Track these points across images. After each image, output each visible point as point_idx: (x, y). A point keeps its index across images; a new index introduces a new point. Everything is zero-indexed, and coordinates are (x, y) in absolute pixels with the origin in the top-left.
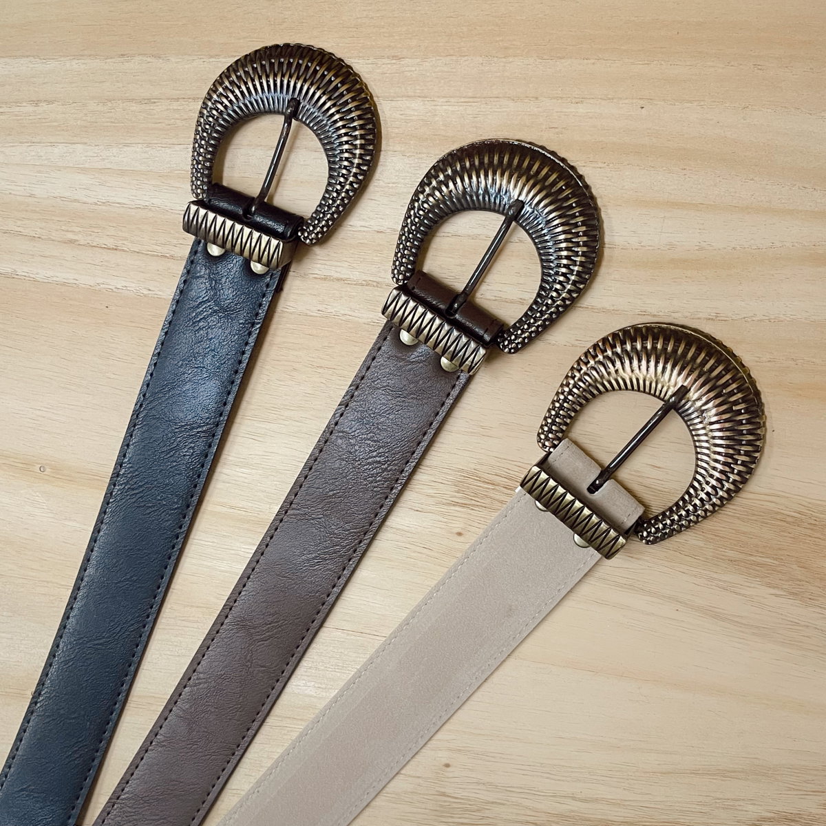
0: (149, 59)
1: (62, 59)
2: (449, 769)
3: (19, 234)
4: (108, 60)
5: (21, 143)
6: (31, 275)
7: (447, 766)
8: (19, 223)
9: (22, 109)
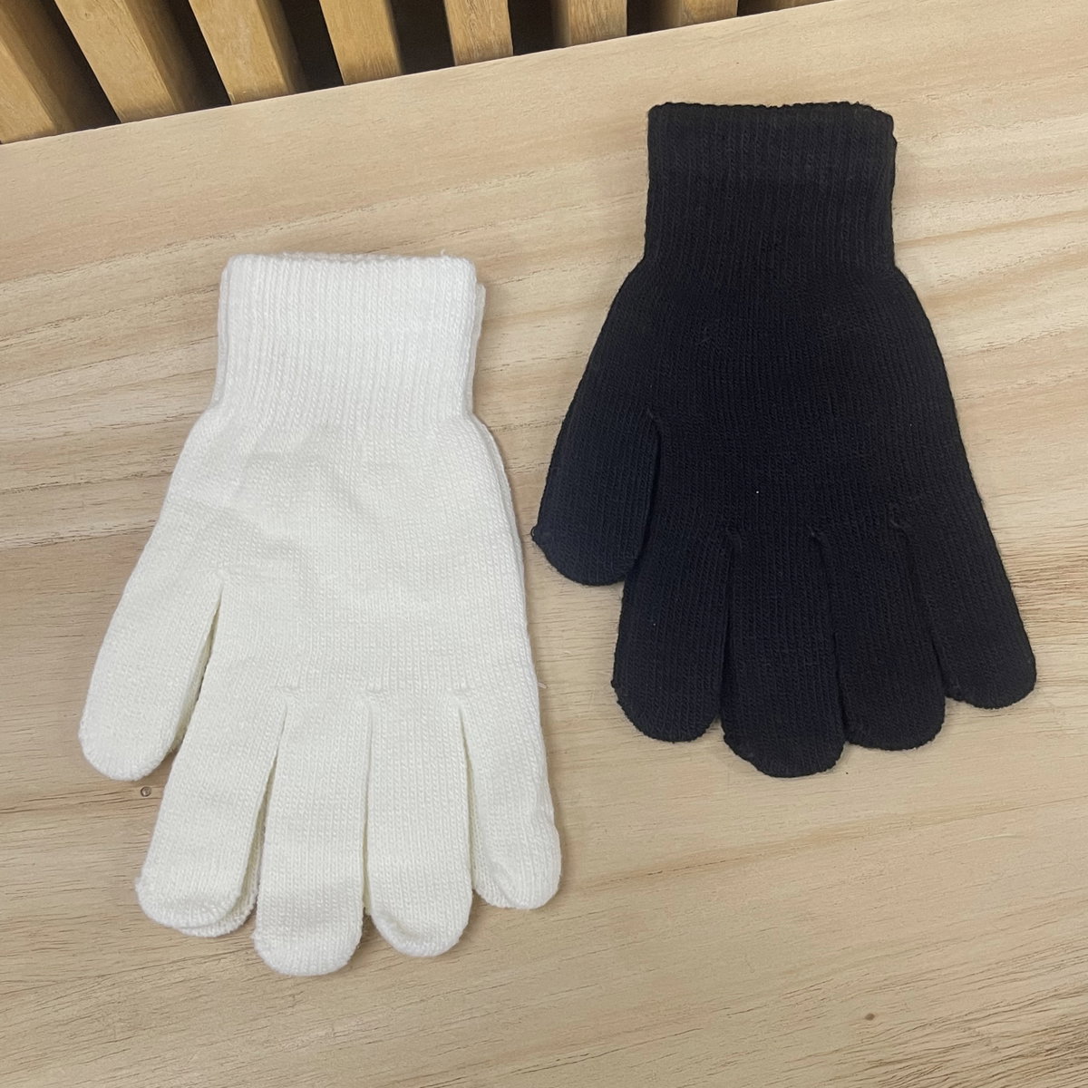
0: (207, 242)
1: (86, 266)
2: (875, 1021)
3: (56, 486)
4: (150, 255)
5: (39, 375)
6: (82, 533)
7: (871, 1017)
8: (53, 472)
9: (36, 335)
